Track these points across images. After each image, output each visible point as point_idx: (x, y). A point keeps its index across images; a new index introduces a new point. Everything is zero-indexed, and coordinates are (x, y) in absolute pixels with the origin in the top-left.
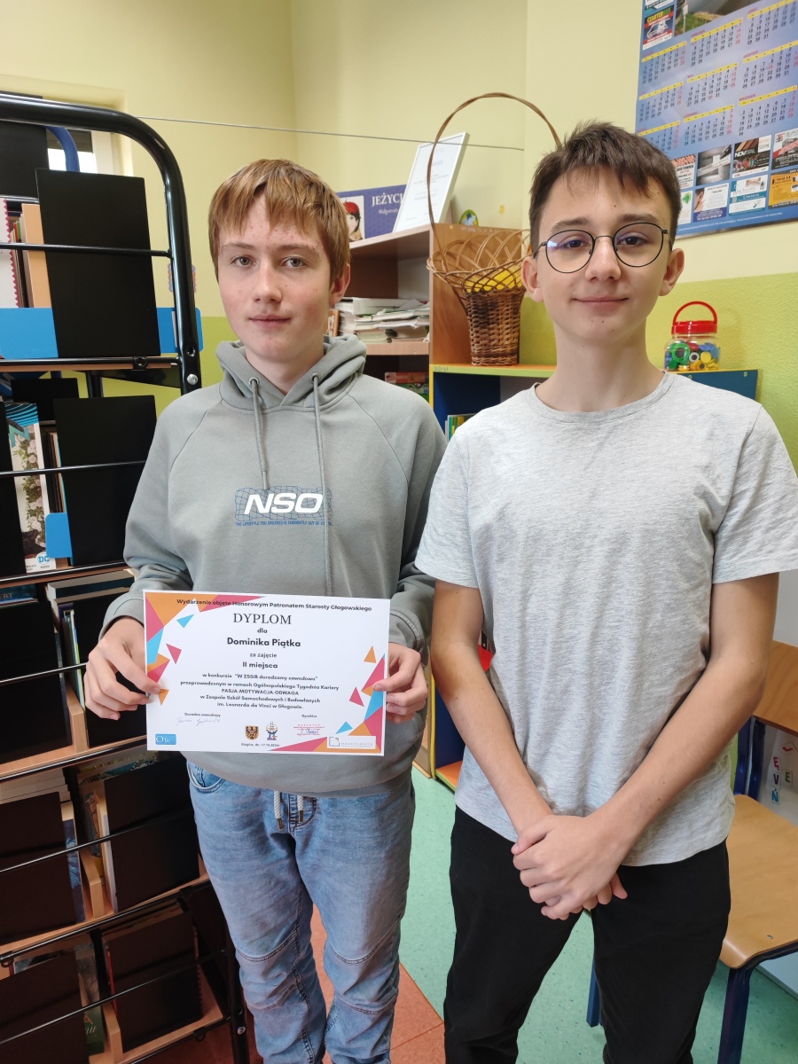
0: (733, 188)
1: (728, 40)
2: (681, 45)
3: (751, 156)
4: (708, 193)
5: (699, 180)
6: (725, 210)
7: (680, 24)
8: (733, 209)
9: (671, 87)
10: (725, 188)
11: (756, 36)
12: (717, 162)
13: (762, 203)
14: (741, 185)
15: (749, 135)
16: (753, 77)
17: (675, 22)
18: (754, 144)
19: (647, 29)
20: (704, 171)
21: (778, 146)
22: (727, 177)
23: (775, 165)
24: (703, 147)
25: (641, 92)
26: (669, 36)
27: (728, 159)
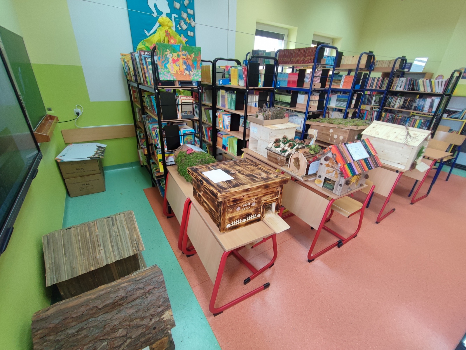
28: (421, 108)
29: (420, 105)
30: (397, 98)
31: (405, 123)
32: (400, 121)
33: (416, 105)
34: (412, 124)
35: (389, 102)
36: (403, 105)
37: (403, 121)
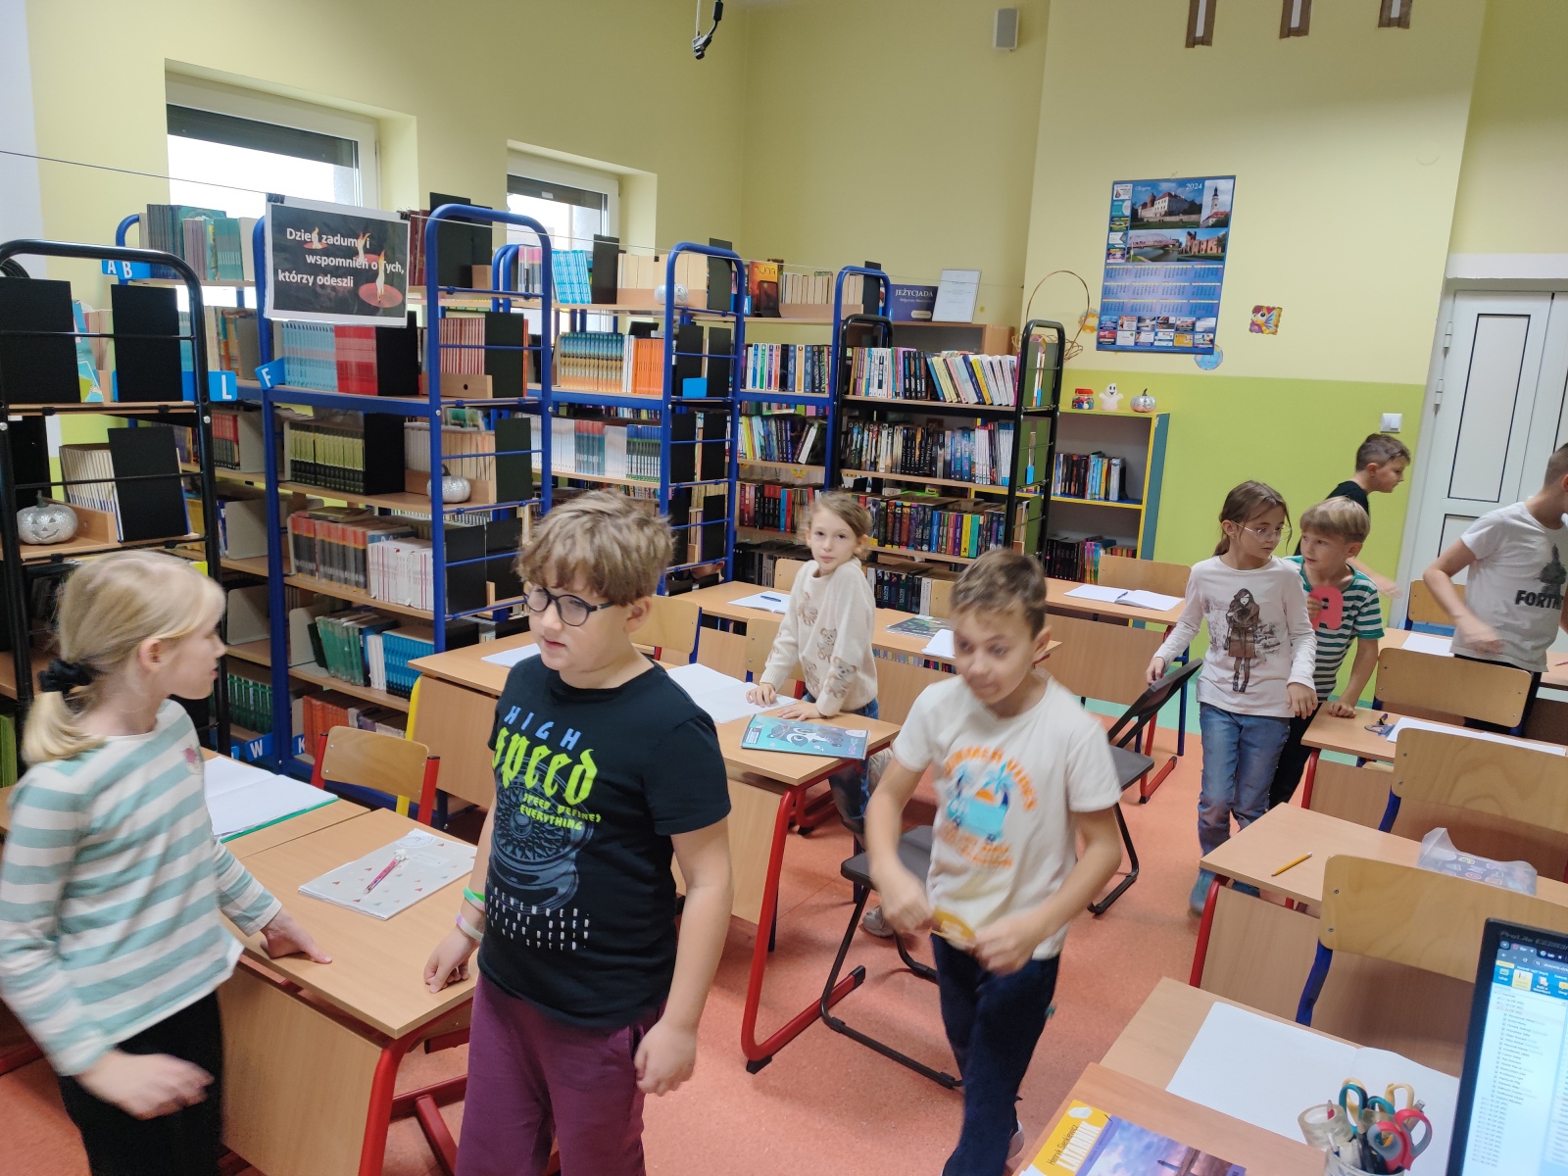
0: (1156, 334)
1: (1155, 272)
2: (1129, 267)
3: (1165, 323)
4: (1143, 334)
5: (1138, 328)
6: (1152, 344)
7: (1128, 258)
8: (1156, 343)
9: (1124, 284)
10: (1153, 334)
11: (1168, 275)
12: (1148, 322)
13: (1171, 344)
14: (1161, 335)
15: (1164, 315)
16: (1166, 292)
17: (1126, 256)
18: (1167, 319)
19: (1109, 255)
20: (1141, 325)
21: (1178, 323)
22: (1153, 330)
23: (1177, 330)
24: (1141, 314)
25: (1105, 281)
26: (1121, 261)
27: (1154, 322)
28: (966, 468)
30: (878, 431)
31: (927, 532)
32: (910, 524)
33: (948, 458)
34: (951, 535)
35: (856, 446)
36: (906, 459)
37: (920, 524)
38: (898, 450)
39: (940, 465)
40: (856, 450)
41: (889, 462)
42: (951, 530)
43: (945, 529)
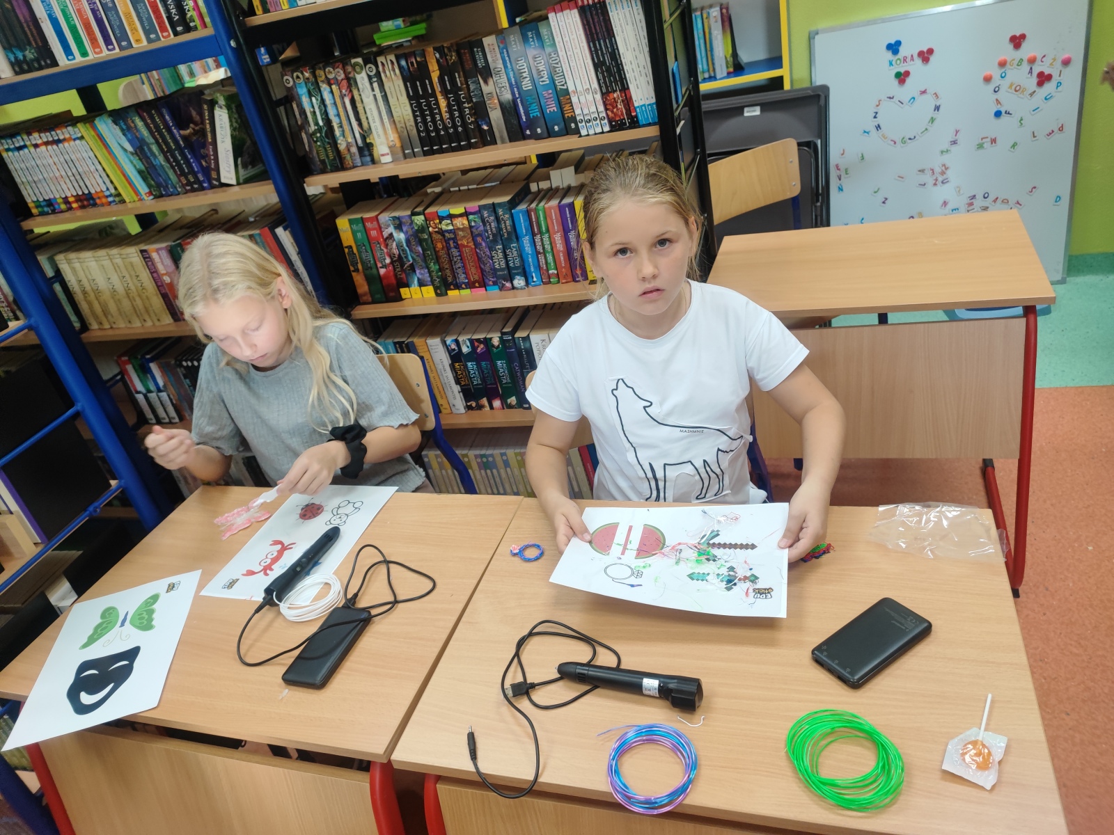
28: (552, 108)
29: (527, 85)
30: (348, 79)
31: (513, 254)
32: (477, 245)
33: (507, 96)
34: (560, 246)
35: (317, 124)
36: (424, 122)
37: (495, 241)
38: (403, 108)
39: (496, 115)
40: (320, 130)
41: (393, 137)
42: (558, 238)
43: (546, 237)
